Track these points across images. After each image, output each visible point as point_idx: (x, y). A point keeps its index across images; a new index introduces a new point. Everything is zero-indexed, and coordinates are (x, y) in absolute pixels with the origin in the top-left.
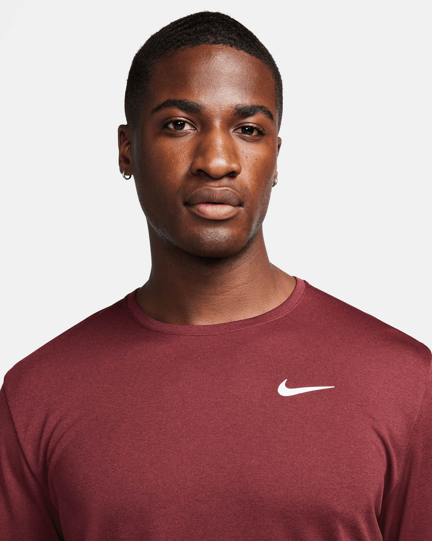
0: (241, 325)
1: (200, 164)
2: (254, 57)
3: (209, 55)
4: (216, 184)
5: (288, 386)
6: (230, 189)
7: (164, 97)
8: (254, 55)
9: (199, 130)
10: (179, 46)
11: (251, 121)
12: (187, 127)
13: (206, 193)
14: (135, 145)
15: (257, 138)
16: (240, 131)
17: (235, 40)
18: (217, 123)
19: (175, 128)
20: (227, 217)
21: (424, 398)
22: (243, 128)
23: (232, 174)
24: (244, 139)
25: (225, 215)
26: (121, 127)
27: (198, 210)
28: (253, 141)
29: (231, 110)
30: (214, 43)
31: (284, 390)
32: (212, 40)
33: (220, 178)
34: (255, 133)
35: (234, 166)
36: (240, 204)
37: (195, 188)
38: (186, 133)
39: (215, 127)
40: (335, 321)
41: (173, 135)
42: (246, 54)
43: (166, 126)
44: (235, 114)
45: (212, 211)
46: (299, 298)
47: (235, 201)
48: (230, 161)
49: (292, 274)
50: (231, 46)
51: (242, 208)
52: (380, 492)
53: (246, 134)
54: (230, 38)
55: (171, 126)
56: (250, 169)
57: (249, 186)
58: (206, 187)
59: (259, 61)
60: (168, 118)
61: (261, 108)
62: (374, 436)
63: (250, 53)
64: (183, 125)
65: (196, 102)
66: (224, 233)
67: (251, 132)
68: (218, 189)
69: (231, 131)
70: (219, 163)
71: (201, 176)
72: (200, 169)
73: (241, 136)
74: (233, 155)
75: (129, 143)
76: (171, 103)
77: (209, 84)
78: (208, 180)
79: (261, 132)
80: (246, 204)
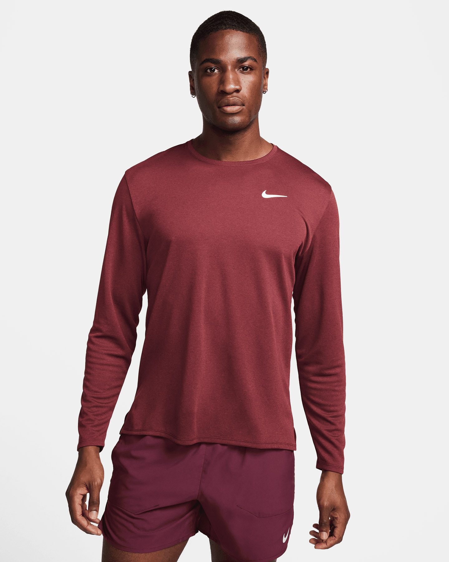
0: (246, 163)
1: (221, 88)
2: (245, 33)
3: (223, 36)
4: (230, 96)
5: (266, 193)
6: (237, 98)
7: (204, 58)
8: (245, 32)
9: (221, 72)
10: (209, 33)
11: (247, 64)
12: (216, 71)
13: (226, 101)
15: (249, 72)
16: (241, 69)
17: (235, 26)
18: (229, 68)
19: (210, 72)
20: (237, 112)
21: (327, 208)
22: (243, 68)
23: (238, 91)
24: (243, 73)
25: (236, 111)
26: (190, 72)
27: (224, 110)
28: (249, 73)
29: (235, 60)
30: (225, 29)
31: (264, 195)
32: (224, 27)
33: (232, 93)
34: (249, 70)
35: (238, 87)
36: (243, 105)
37: (221, 99)
38: (216, 74)
39: (228, 70)
40: (290, 167)
41: (209, 75)
42: (241, 33)
43: (206, 71)
44: (237, 62)
45: (229, 109)
46: (274, 153)
47: (240, 103)
49: (270, 142)
50: (233, 29)
51: (244, 107)
52: (302, 244)
53: (245, 71)
54: (233, 25)
55: (209, 71)
56: (247, 88)
57: (247, 96)
58: (226, 98)
59: (248, 34)
60: (206, 68)
61: (249, 57)
62: (303, 221)
63: (243, 31)
64: (214, 70)
65: (218, 59)
66: (237, 119)
67: (247, 69)
68: (231, 99)
69: (236, 70)
70: (231, 87)
71: (224, 93)
72: (222, 91)
73: (242, 72)
74: (237, 82)
75: (193, 80)
76: (207, 60)
77: (224, 50)
78: (226, 95)
79: (251, 69)
80: (246, 104)
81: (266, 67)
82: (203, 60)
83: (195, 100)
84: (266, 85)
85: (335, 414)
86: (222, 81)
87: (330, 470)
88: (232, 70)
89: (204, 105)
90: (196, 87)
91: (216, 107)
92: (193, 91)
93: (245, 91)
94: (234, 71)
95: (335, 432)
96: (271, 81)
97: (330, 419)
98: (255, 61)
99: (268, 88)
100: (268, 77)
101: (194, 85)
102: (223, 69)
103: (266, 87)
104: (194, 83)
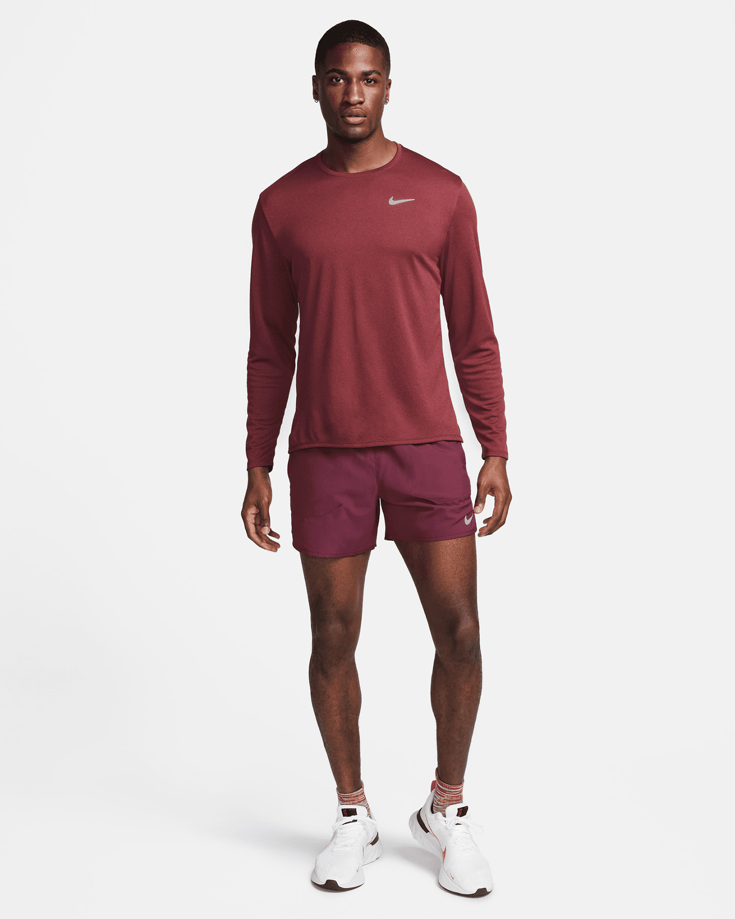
0: (371, 173)
1: (346, 99)
3: (350, 48)
4: (354, 107)
5: (393, 199)
6: (360, 110)
7: (331, 67)
8: (371, 46)
9: (346, 82)
10: (337, 43)
11: (371, 77)
12: (341, 81)
13: (350, 111)
14: (319, 85)
15: (374, 85)
16: (366, 82)
17: (362, 40)
18: (355, 80)
19: (336, 81)
20: (359, 123)
21: (457, 204)
22: (367, 80)
23: (361, 103)
24: (367, 86)
25: (358, 121)
26: (314, 76)
27: (347, 120)
28: (372, 86)
29: (360, 73)
30: (353, 42)
31: (392, 202)
32: (352, 40)
33: (356, 105)
34: (373, 82)
35: (361, 99)
36: (365, 117)
37: (345, 109)
38: (341, 83)
39: (353, 82)
40: (416, 168)
41: (335, 85)
42: (368, 46)
43: (331, 80)
44: (362, 75)
45: (352, 120)
47: (362, 115)
48: (360, 97)
50: (361, 43)
53: (369, 83)
54: (360, 39)
55: (334, 80)
56: (370, 100)
57: (369, 108)
58: (349, 109)
59: (374, 49)
60: (332, 76)
61: (374, 71)
64: (340, 80)
65: (344, 70)
66: (358, 130)
67: (371, 82)
68: (355, 110)
69: (361, 82)
70: (355, 98)
71: (347, 104)
72: (346, 102)
73: (366, 84)
74: (361, 94)
75: (317, 85)
76: (334, 70)
77: (350, 62)
78: (350, 106)
79: (376, 82)
80: (368, 116)
81: (389, 78)
82: (330, 69)
83: (318, 105)
84: (388, 95)
85: (490, 402)
86: (347, 92)
87: (491, 455)
88: (357, 82)
89: (327, 112)
90: (320, 92)
91: (339, 116)
92: (316, 96)
93: (368, 104)
94: (359, 82)
95: (492, 419)
96: (392, 91)
97: (485, 407)
98: (379, 74)
99: (389, 99)
100: (390, 87)
101: (318, 91)
102: (348, 81)
103: (387, 98)
104: (317, 88)
